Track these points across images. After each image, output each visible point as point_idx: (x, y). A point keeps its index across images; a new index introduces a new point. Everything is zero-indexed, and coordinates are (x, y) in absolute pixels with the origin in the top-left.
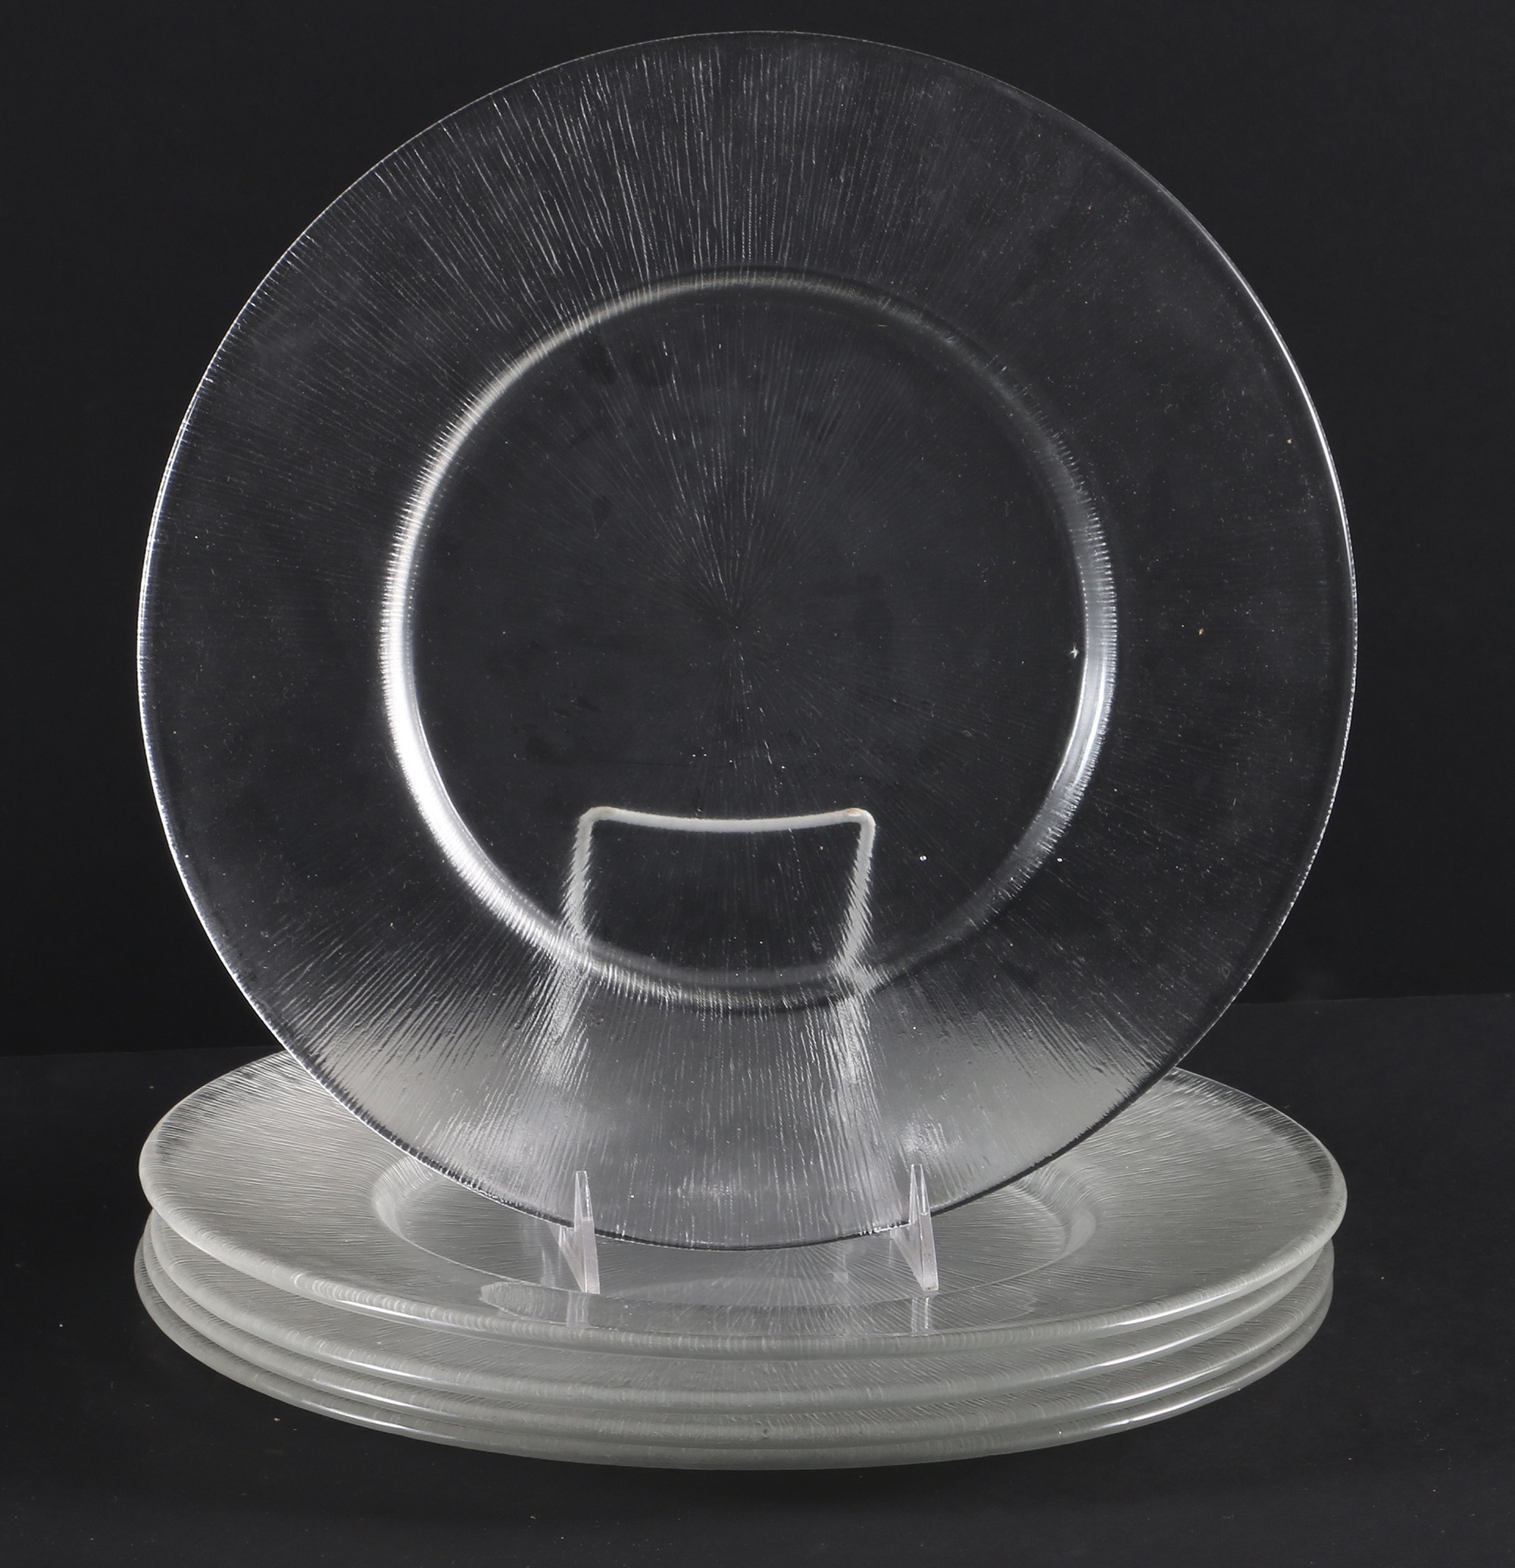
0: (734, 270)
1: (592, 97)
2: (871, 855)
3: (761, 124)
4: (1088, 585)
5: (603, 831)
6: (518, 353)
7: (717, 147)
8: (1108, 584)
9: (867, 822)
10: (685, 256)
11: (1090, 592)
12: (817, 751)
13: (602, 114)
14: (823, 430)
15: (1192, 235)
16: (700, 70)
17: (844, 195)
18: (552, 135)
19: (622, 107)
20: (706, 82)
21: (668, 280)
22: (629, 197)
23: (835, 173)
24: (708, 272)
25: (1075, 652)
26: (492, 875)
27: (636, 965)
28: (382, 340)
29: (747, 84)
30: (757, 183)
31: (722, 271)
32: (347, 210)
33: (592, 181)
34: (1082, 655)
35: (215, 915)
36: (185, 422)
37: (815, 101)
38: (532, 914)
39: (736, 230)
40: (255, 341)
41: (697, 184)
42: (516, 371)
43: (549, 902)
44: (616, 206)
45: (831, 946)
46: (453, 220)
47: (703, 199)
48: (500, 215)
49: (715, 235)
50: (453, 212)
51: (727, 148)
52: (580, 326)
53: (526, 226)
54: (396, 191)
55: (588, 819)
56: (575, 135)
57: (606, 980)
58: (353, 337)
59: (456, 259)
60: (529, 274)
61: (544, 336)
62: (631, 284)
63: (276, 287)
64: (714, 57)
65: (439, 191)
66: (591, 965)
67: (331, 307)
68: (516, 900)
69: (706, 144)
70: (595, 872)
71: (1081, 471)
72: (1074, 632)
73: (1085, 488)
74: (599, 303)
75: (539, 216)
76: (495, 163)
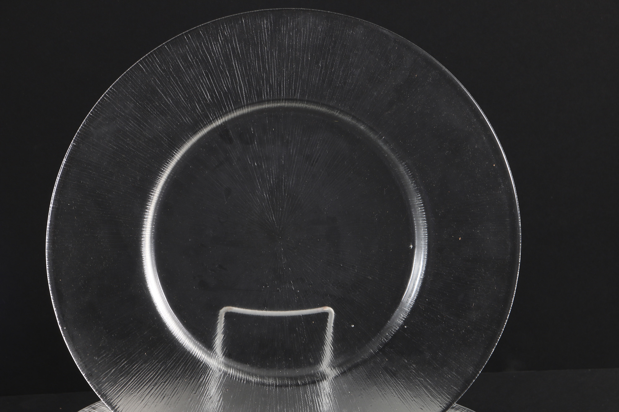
0: (279, 100)
1: (223, 34)
2: (332, 325)
3: (289, 44)
4: (416, 220)
5: (228, 316)
6: (195, 133)
7: (272, 53)
8: (424, 220)
9: (331, 312)
10: (259, 95)
11: (417, 223)
12: (312, 285)
13: (227, 40)
14: (313, 161)
15: (456, 86)
16: (265, 24)
17: (321, 71)
18: (208, 49)
19: (235, 38)
20: (267, 28)
21: (253, 104)
22: (238, 73)
23: (317, 63)
24: (268, 101)
25: (411, 246)
26: (185, 334)
27: (241, 368)
28: (142, 128)
29: (283, 29)
30: (287, 67)
31: (274, 101)
32: (128, 78)
33: (223, 66)
34: (414, 247)
35: (76, 351)
36: (65, 160)
37: (310, 35)
38: (200, 349)
39: (279, 85)
40: (92, 129)
41: (264, 67)
42: (195, 139)
43: (208, 344)
44: (233, 76)
45: (318, 360)
46: (169, 82)
47: (266, 73)
48: (187, 80)
49: (271, 87)
50: (169, 78)
51: (276, 54)
52: (219, 122)
53: (198, 84)
54: (147, 71)
55: (223, 311)
56: (216, 48)
57: (229, 374)
58: (131, 127)
59: (171, 97)
60: (199, 102)
61: (205, 126)
62: (239, 106)
63: (100, 107)
64: (270, 18)
65: (164, 70)
66: (223, 368)
67: (122, 115)
68: (194, 343)
69: (268, 52)
70: (225, 333)
71: (413, 177)
72: (411, 238)
73: (415, 183)
74: (226, 113)
75: (203, 80)
76: (185, 59)
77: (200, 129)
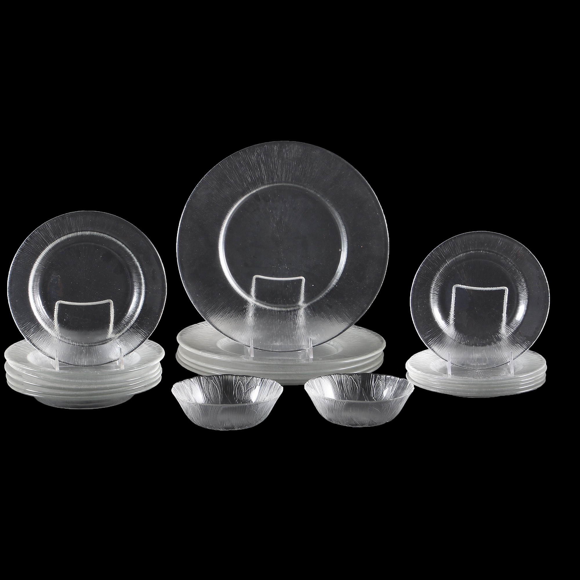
0: (281, 182)
1: (257, 152)
2: (304, 285)
3: (286, 157)
4: (343, 238)
5: (257, 279)
6: (243, 196)
7: (278, 161)
8: (346, 238)
9: (303, 279)
10: (273, 179)
11: (343, 240)
12: (295, 266)
13: (259, 155)
14: (297, 210)
15: (360, 178)
16: (275, 148)
17: (300, 170)
18: (250, 158)
19: (262, 154)
20: (277, 150)
21: (269, 184)
22: (263, 169)
23: (299, 166)
24: (277, 183)
25: (340, 250)
26: (237, 286)
27: (262, 303)
28: (219, 193)
29: (284, 150)
30: (285, 167)
31: (279, 183)
32: (214, 170)
33: (256, 166)
34: (341, 250)
35: (189, 292)
36: (185, 206)
37: (296, 153)
38: (244, 293)
39: (282, 175)
40: (198, 193)
41: (275, 167)
42: (243, 199)
43: (248, 292)
44: (261, 171)
45: (298, 300)
46: (232, 172)
47: (276, 170)
48: (240, 172)
49: (278, 176)
50: (232, 171)
51: (280, 161)
52: (254, 191)
53: (245, 174)
54: (222, 167)
55: (255, 277)
56: (254, 158)
57: (257, 305)
58: (215, 192)
59: (233, 179)
60: (245, 182)
61: (248, 193)
62: (263, 184)
63: (201, 183)
64: (278, 145)
65: (230, 167)
66: (255, 302)
67: (211, 187)
68: (242, 291)
69: (277, 160)
70: (255, 286)
71: (342, 218)
72: (340, 247)
73: (342, 221)
74: (258, 188)
75: (247, 172)
76: (240, 163)
77: (246, 194)
